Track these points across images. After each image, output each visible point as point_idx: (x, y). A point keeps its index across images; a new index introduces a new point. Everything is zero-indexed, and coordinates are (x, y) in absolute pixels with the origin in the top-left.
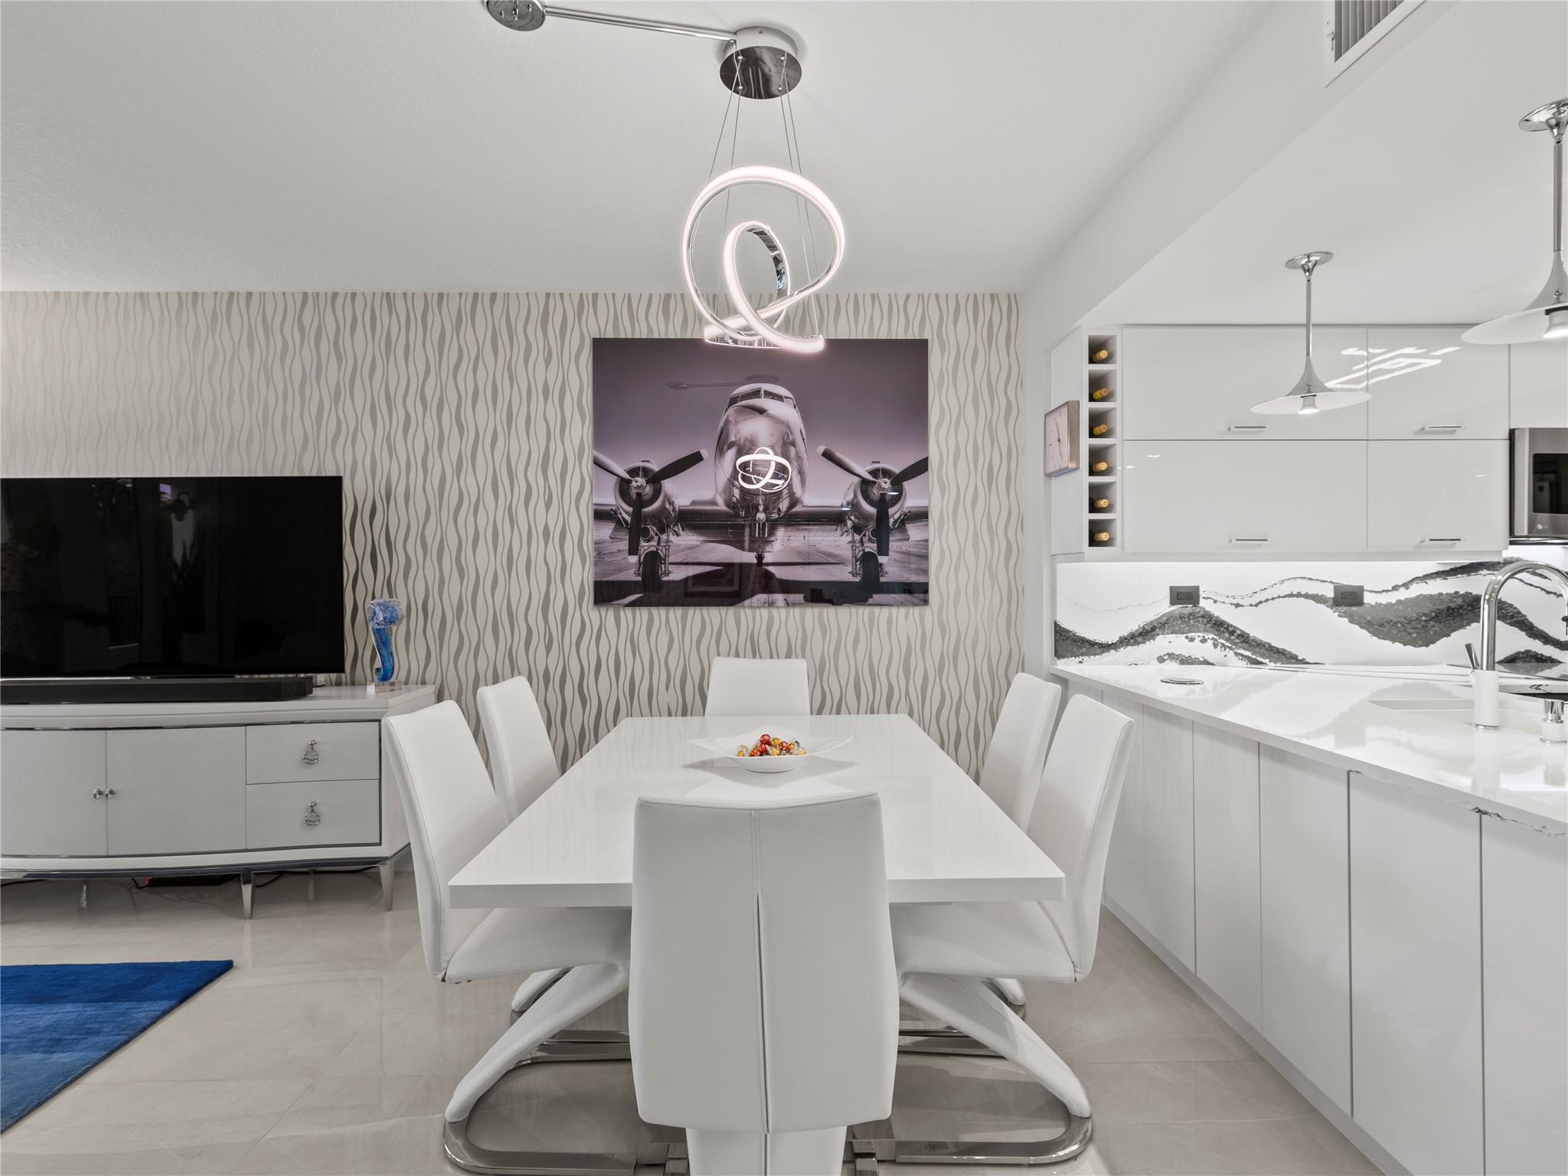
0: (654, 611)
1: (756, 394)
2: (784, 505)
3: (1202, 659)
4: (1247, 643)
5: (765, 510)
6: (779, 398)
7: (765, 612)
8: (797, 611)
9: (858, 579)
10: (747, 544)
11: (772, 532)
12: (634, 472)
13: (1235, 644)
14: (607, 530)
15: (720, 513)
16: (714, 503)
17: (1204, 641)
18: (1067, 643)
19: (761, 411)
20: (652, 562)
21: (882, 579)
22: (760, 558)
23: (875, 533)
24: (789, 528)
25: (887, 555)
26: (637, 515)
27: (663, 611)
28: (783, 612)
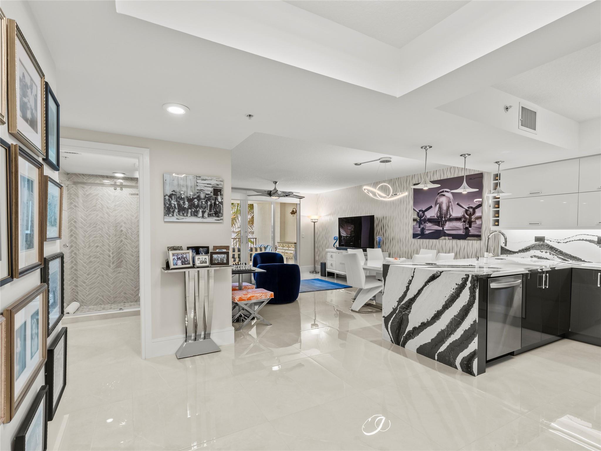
0: (424, 240)
1: (443, 192)
2: (448, 217)
3: (545, 258)
4: (562, 254)
5: (444, 218)
6: (448, 192)
7: (445, 241)
8: (451, 241)
9: (464, 234)
10: (440, 225)
11: (446, 223)
12: (420, 211)
13: (558, 254)
14: (415, 223)
15: (436, 219)
16: (434, 217)
17: (546, 252)
18: (505, 251)
19: (444, 195)
20: (423, 230)
21: (470, 234)
22: (443, 229)
23: (468, 222)
24: (449, 222)
25: (471, 228)
26: (420, 220)
27: (425, 240)
28: (448, 241)
